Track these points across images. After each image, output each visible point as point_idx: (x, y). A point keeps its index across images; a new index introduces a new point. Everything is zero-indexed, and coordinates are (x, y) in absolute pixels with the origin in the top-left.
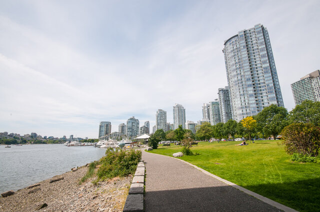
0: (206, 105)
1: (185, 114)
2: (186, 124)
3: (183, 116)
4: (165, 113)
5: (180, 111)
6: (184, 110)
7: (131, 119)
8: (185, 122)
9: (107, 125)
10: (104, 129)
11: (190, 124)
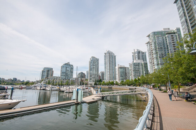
0: (136, 51)
1: (115, 60)
2: (117, 67)
3: (114, 62)
4: (98, 60)
5: (111, 58)
6: (115, 57)
7: (66, 64)
8: (115, 66)
9: (48, 71)
10: (45, 74)
11: (121, 68)
